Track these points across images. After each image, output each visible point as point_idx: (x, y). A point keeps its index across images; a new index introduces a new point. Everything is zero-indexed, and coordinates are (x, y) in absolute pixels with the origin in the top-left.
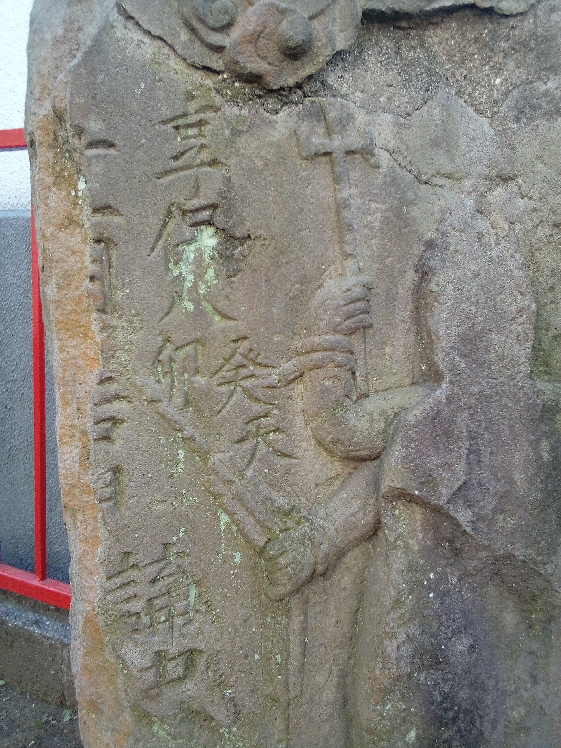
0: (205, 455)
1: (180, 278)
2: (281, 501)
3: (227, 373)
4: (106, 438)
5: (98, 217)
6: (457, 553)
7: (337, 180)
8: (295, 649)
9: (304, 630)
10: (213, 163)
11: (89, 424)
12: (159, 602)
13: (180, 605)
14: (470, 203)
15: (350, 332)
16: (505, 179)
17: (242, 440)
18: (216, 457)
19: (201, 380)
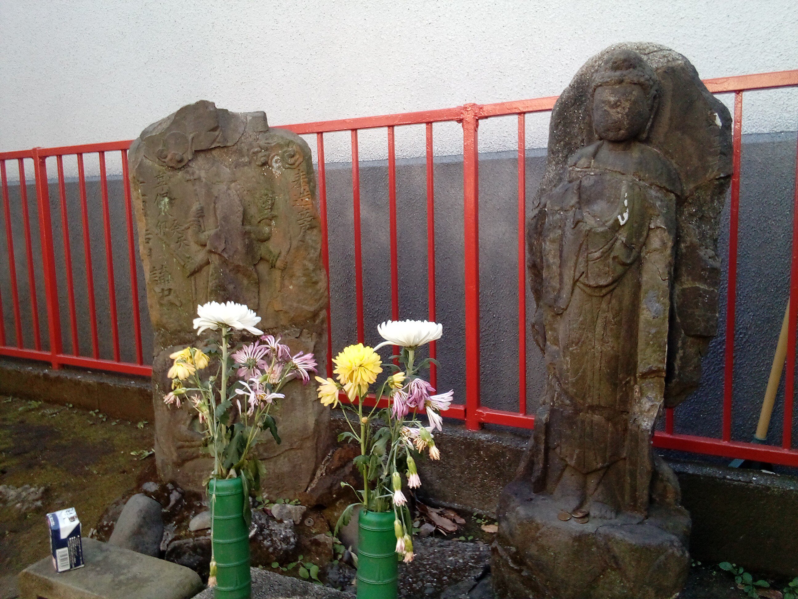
0: (169, 246)
1: (161, 208)
4: (148, 243)
5: (143, 197)
6: (227, 265)
7: (193, 185)
8: (194, 289)
9: (195, 284)
10: (166, 184)
12: (162, 278)
13: (166, 279)
14: (226, 187)
15: (199, 217)
16: (235, 181)
17: (177, 242)
18: (172, 246)
19: (167, 229)
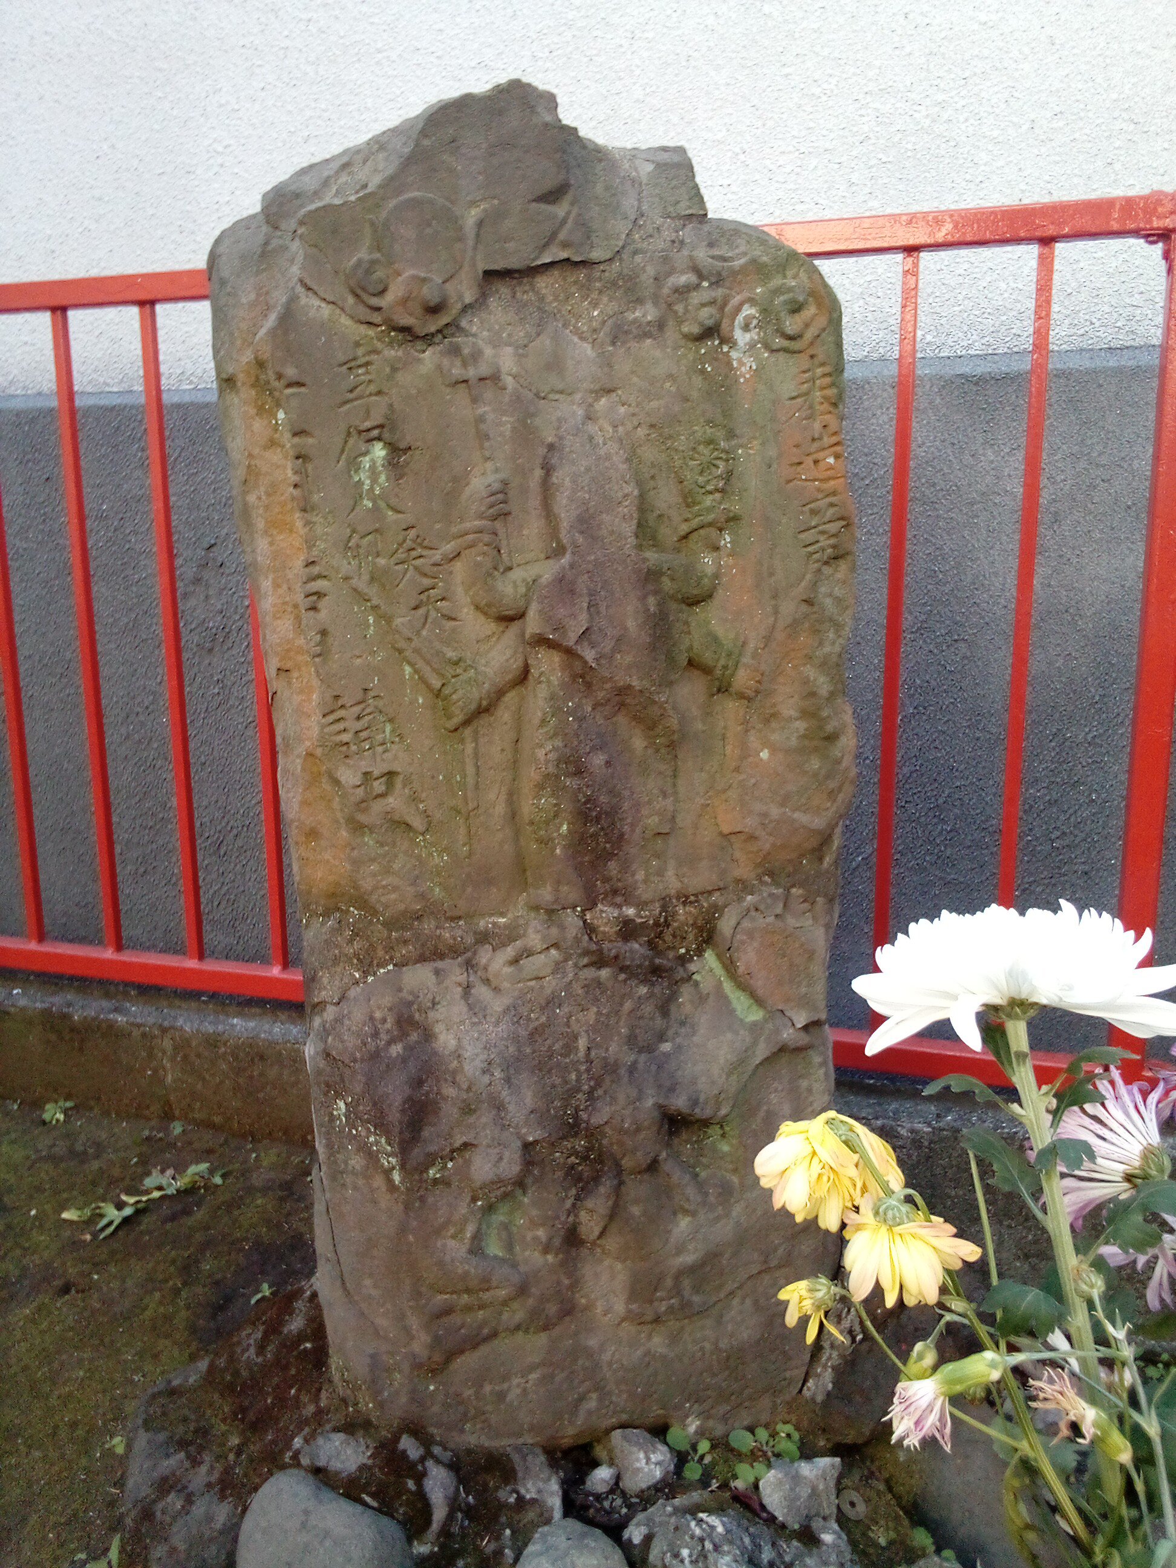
0: (389, 620)
1: (360, 483)
2: (451, 654)
3: (401, 555)
4: (314, 608)
5: (296, 440)
6: (589, 685)
7: (475, 400)
8: (470, 770)
9: (476, 755)
10: (379, 393)
11: (299, 598)
12: (364, 735)
13: (380, 737)
14: (580, 412)
15: (494, 518)
16: (610, 391)
17: (415, 608)
18: (398, 621)
19: (382, 561)
